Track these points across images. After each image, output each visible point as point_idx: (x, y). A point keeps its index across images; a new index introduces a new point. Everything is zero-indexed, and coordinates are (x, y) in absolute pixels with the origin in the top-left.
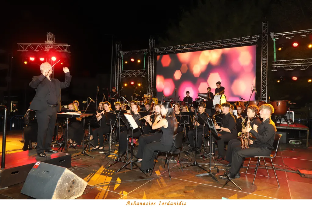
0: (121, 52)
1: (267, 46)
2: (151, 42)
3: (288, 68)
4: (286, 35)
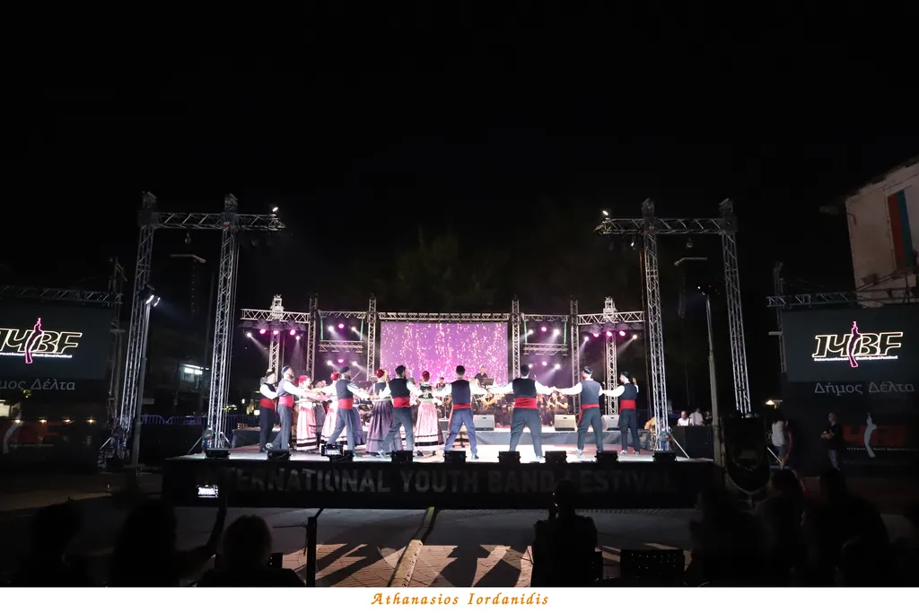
0: (319, 311)
1: (518, 326)
2: (373, 302)
3: (538, 352)
4: (536, 318)
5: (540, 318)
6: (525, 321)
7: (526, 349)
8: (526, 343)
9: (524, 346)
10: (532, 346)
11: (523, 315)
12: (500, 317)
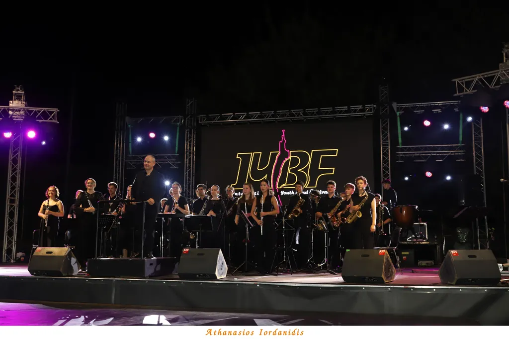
1: (388, 122)
2: (191, 102)
3: (419, 158)
4: (415, 108)
5: (422, 108)
6: (398, 113)
7: (400, 154)
8: (401, 147)
9: (399, 150)
10: (409, 149)
11: (395, 105)
12: (361, 111)
